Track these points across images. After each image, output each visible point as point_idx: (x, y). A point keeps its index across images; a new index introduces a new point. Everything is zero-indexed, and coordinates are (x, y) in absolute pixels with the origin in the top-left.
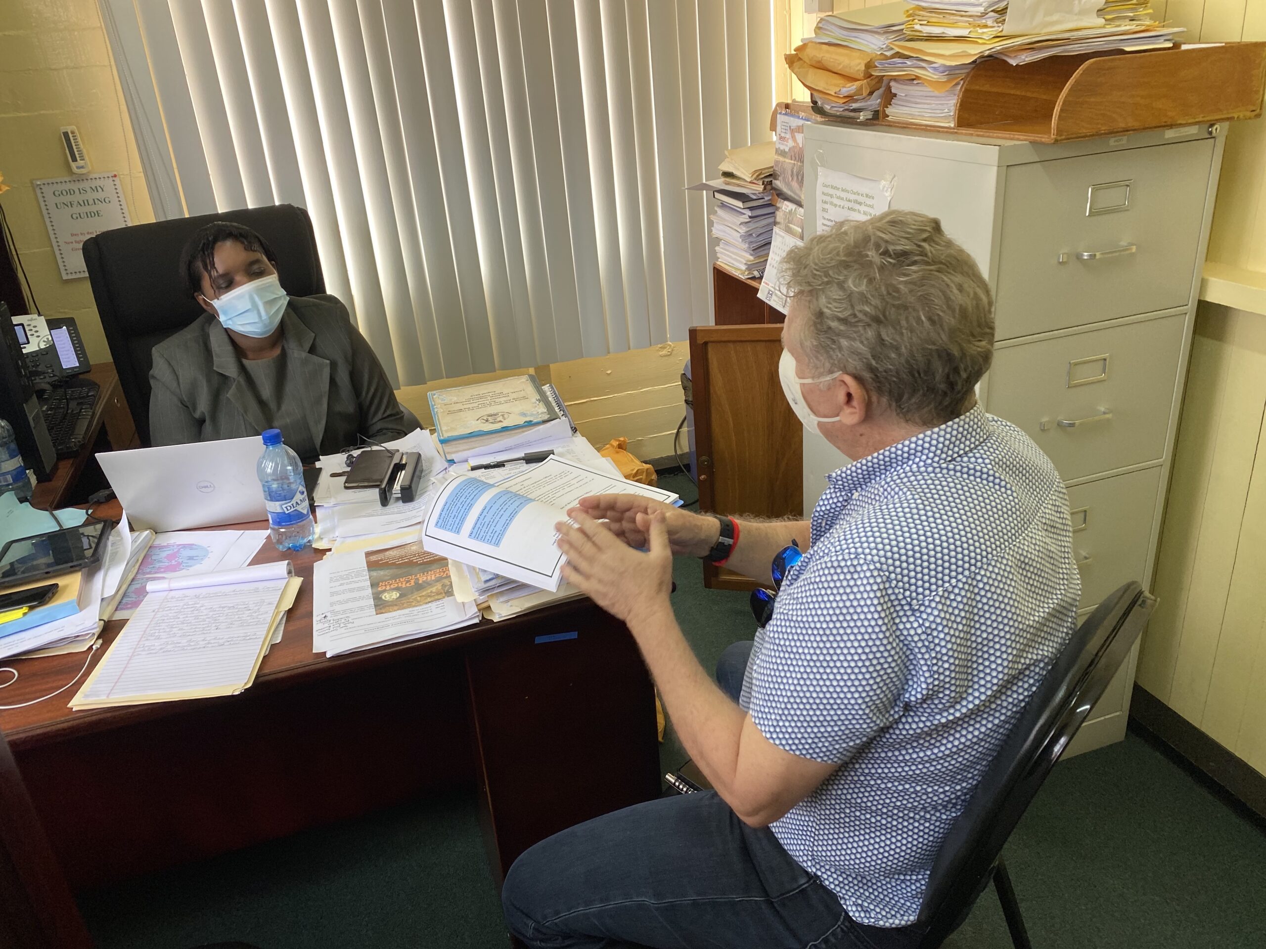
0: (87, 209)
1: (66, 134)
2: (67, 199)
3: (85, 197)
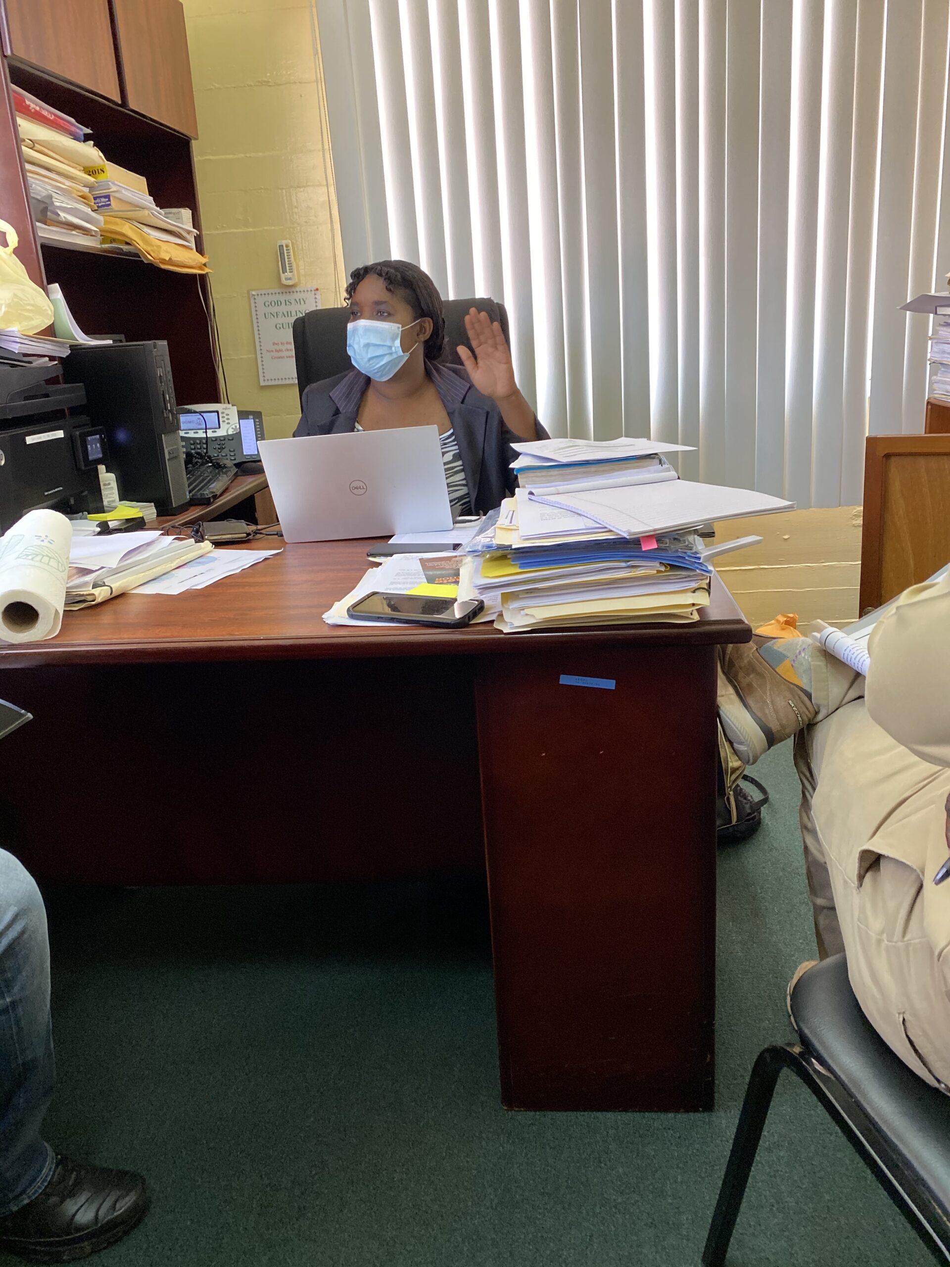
0: (289, 320)
1: (281, 247)
2: (274, 310)
3: (289, 308)
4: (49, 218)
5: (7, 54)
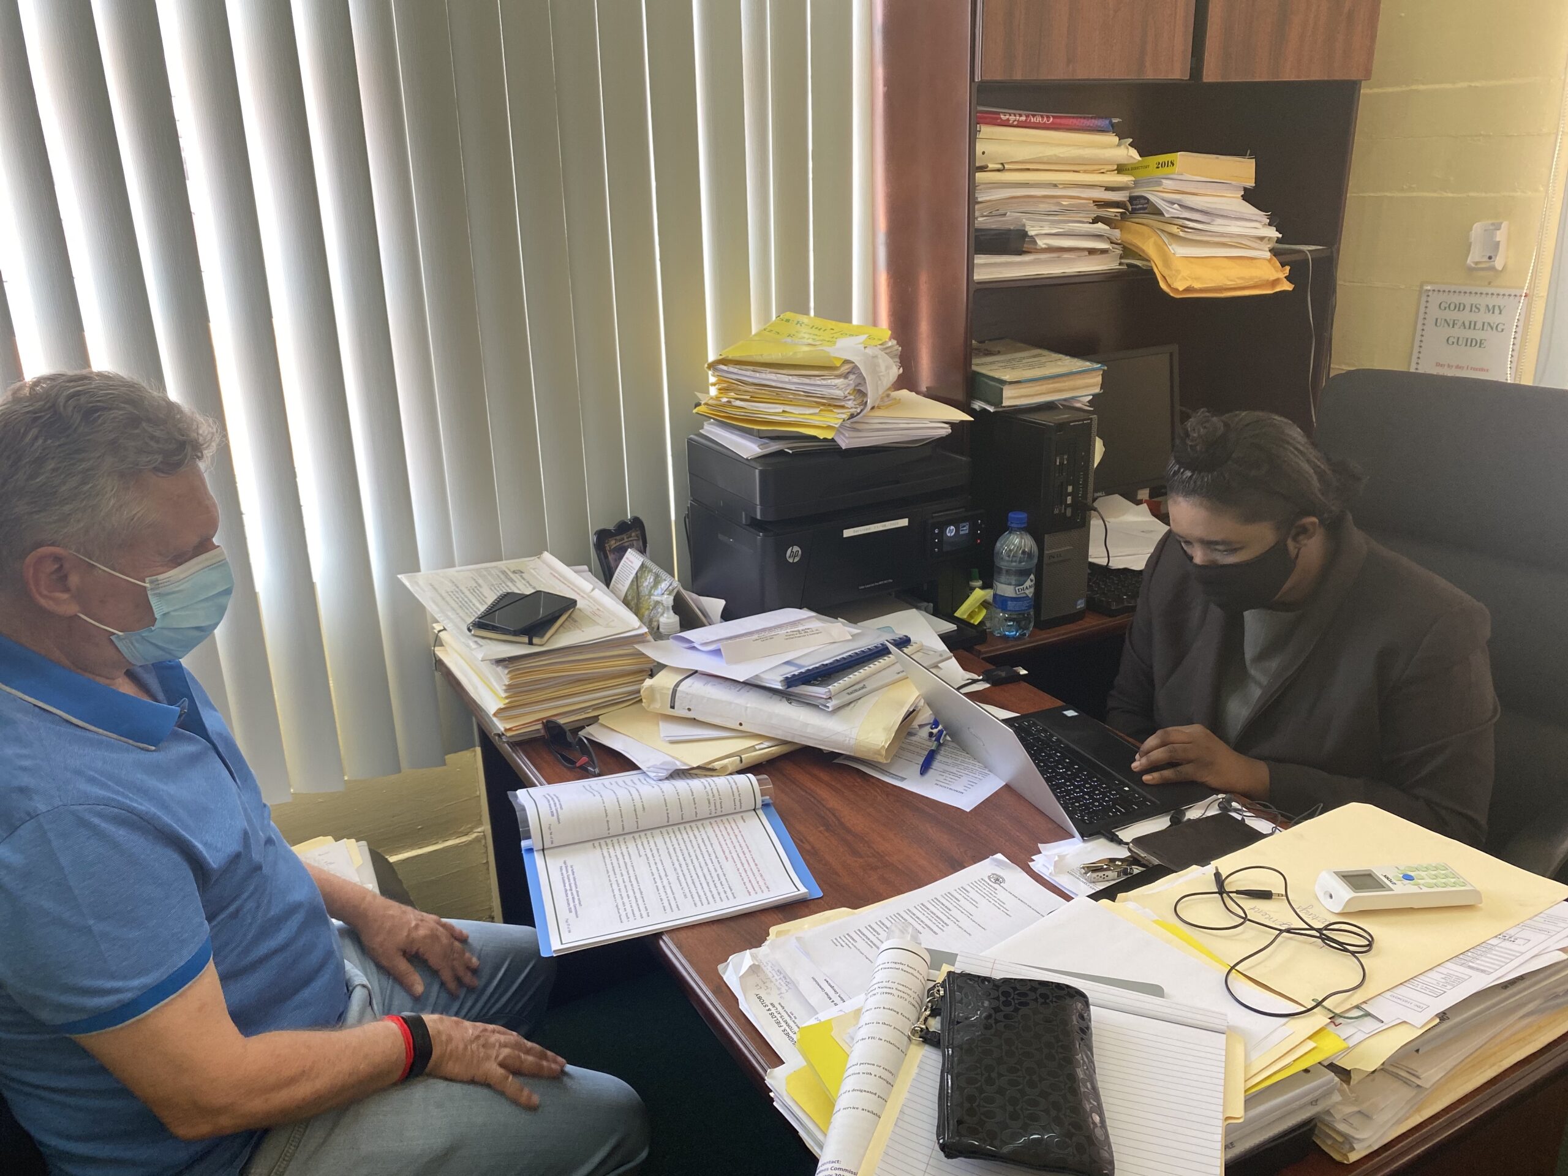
0: (1470, 334)
2: (1451, 315)
3: (1473, 317)
4: (1026, 246)
5: (976, 80)
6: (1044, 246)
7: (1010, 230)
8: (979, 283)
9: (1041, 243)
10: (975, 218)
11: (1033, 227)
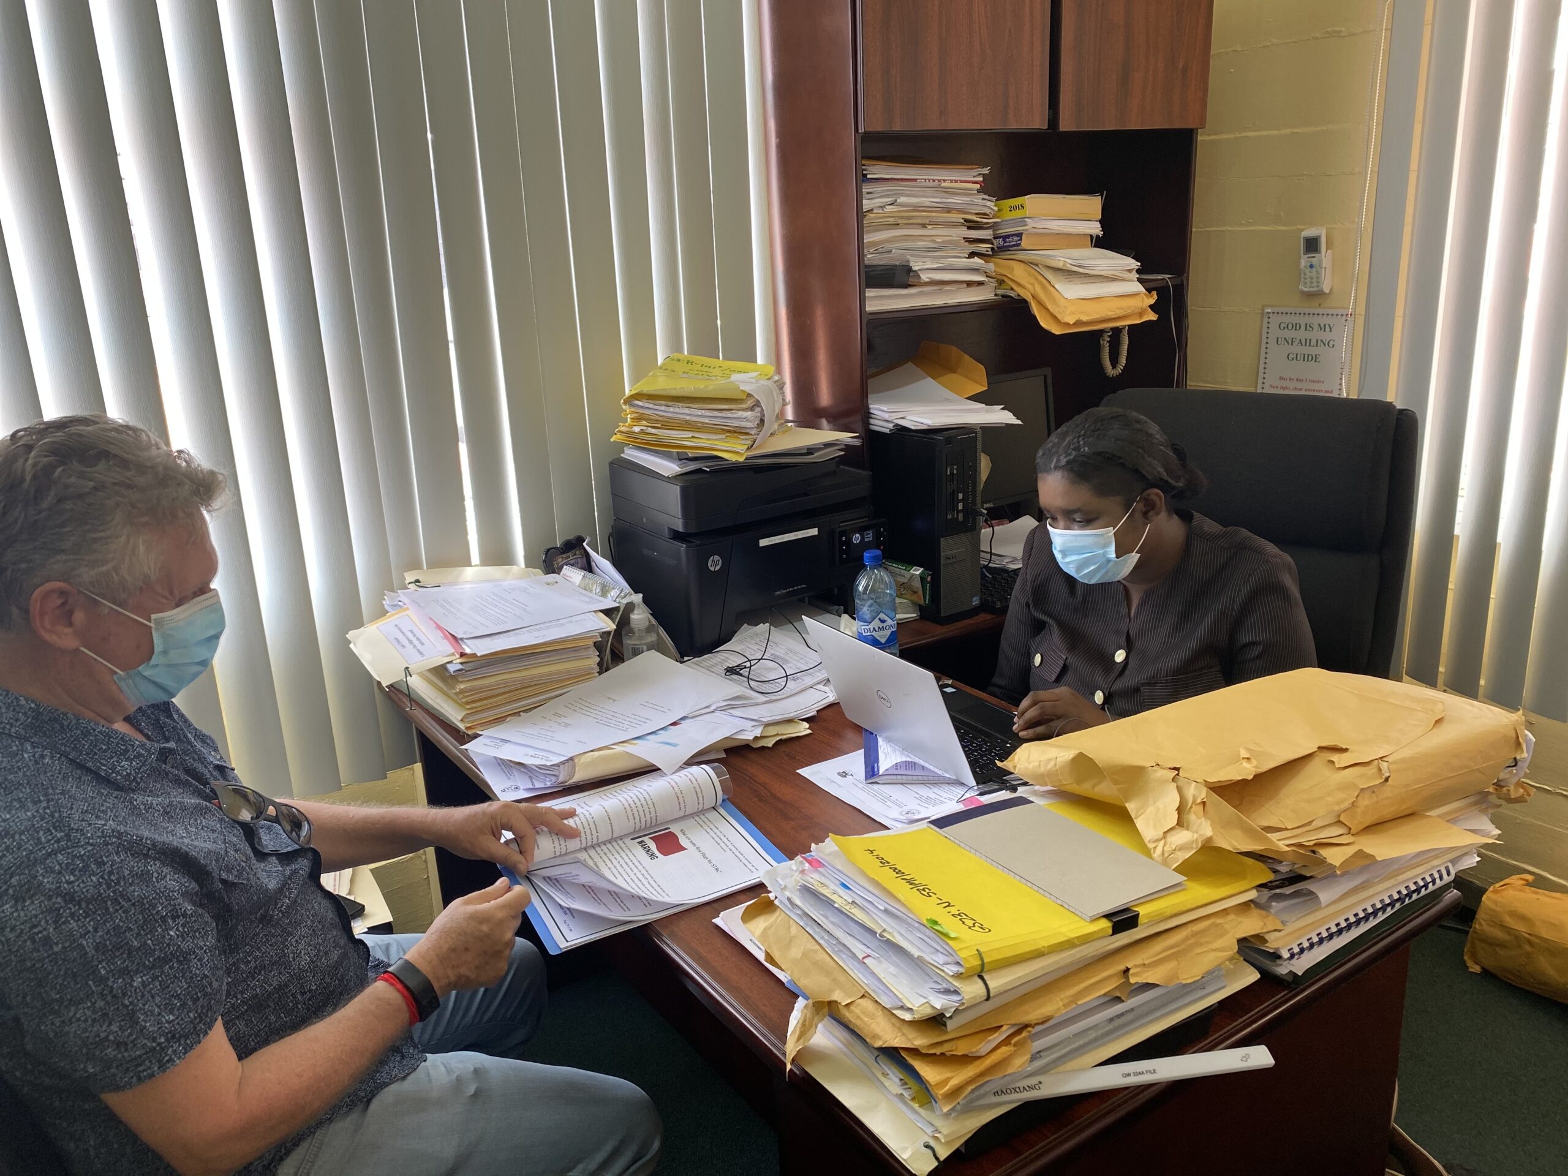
2: (1289, 334)
3: (1308, 335)
4: (911, 280)
5: (860, 131)
6: (927, 280)
7: (896, 266)
8: (870, 314)
9: (924, 277)
10: (864, 255)
11: (916, 262)
